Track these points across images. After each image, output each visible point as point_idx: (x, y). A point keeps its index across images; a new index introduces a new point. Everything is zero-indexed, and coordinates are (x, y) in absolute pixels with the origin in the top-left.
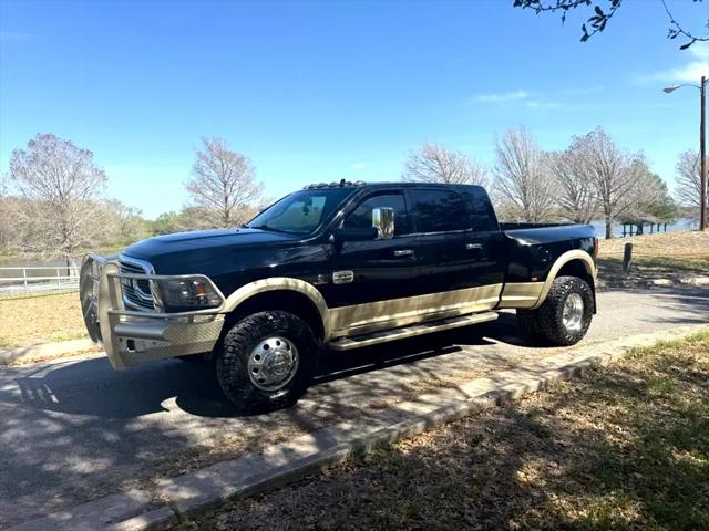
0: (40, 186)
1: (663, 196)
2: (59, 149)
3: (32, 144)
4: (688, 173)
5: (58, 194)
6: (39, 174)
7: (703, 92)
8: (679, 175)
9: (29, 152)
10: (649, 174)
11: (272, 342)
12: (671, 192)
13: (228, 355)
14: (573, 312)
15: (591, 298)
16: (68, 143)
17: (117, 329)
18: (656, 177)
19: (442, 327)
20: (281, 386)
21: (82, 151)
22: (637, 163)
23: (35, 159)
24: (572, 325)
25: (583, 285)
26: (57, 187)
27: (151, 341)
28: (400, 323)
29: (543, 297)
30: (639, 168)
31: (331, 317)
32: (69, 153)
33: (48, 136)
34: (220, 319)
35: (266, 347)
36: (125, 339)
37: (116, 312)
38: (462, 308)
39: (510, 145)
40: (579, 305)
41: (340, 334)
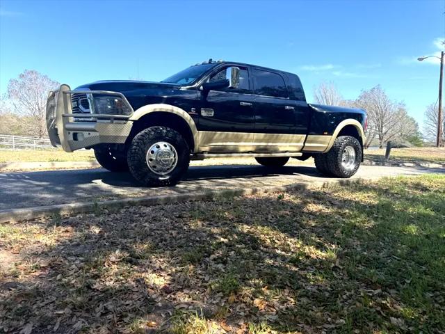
0: (26, 103)
1: (415, 130)
2: (39, 81)
3: (22, 76)
4: (433, 118)
5: (37, 108)
6: (25, 96)
7: (442, 61)
8: (426, 119)
9: (20, 81)
10: (407, 117)
11: (161, 144)
12: (421, 130)
13: (134, 147)
14: (349, 157)
15: (361, 151)
16: (45, 77)
17: (67, 126)
18: (412, 119)
19: (268, 155)
20: (166, 173)
21: (53, 83)
22: (401, 110)
23: (23, 85)
24: (348, 166)
25: (356, 141)
26: (38, 104)
27: (88, 133)
28: (242, 149)
29: (331, 146)
30: (402, 113)
31: (199, 136)
32: (45, 83)
33: (32, 72)
34: (130, 124)
35: (158, 147)
36: (72, 132)
37: (67, 115)
38: (281, 146)
39: (322, 93)
40: (352, 153)
41: (203, 149)
